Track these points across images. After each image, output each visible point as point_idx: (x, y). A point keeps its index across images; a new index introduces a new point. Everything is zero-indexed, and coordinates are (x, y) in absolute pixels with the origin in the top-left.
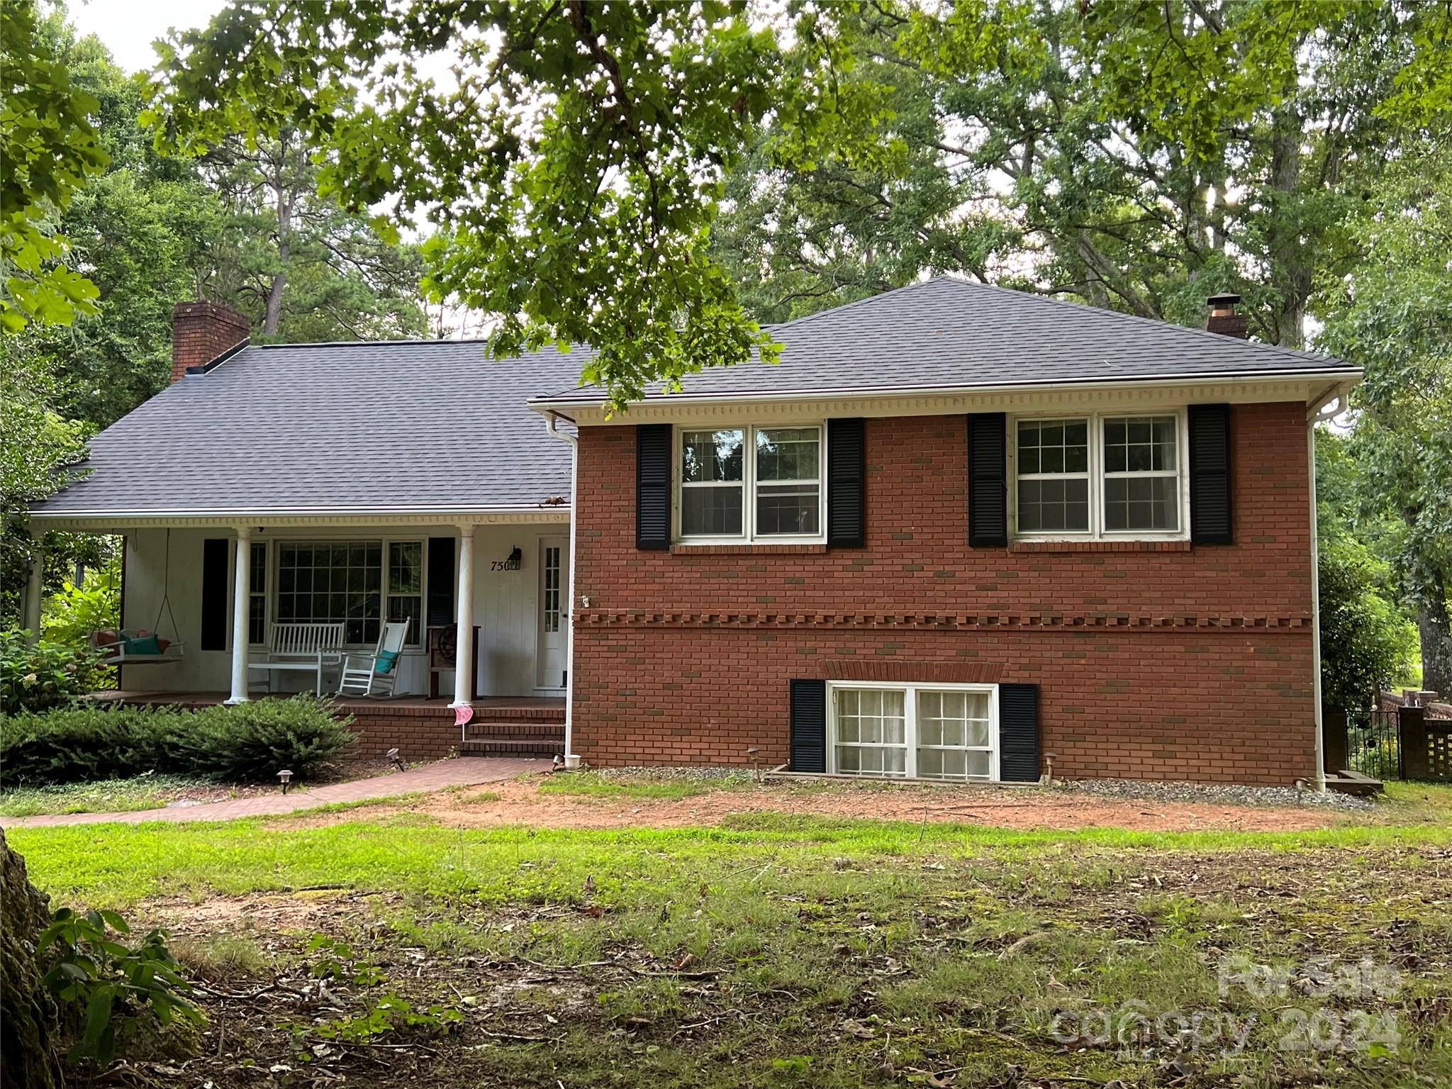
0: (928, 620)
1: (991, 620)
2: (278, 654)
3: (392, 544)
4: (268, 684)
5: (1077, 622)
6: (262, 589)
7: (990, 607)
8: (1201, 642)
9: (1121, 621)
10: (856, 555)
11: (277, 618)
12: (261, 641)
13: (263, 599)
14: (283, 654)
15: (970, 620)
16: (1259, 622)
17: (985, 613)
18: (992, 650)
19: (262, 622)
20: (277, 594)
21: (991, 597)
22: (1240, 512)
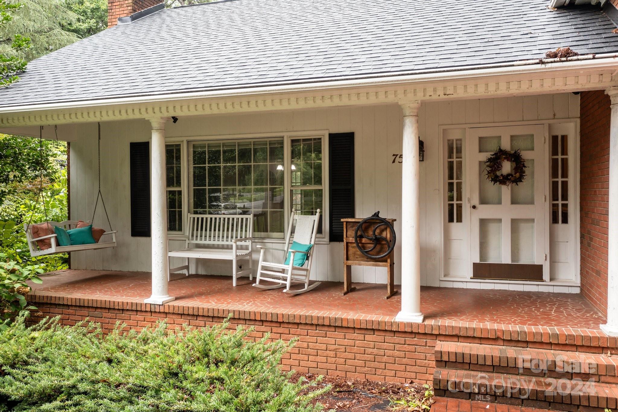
2: (195, 242)
3: (293, 141)
4: (187, 267)
6: (179, 184)
11: (192, 209)
12: (180, 229)
13: (180, 193)
14: (199, 242)
19: (180, 213)
20: (192, 188)
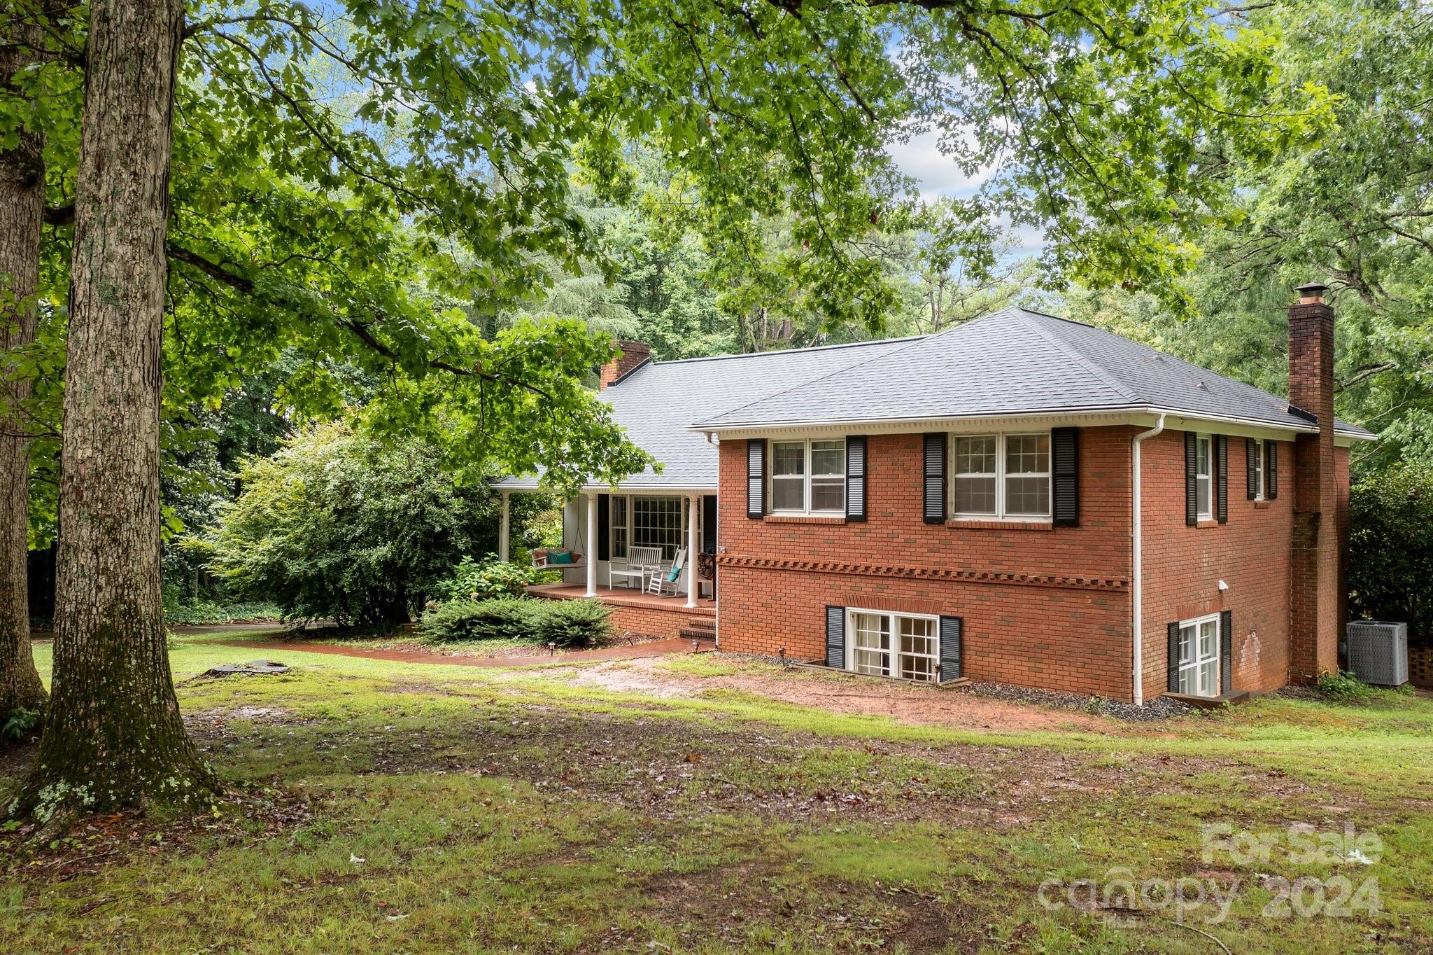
0: (900, 570)
1: (935, 572)
2: (632, 565)
5: (985, 576)
6: (625, 525)
7: (935, 563)
8: (1059, 594)
9: (1010, 577)
10: (862, 526)
11: (634, 543)
13: (626, 530)
15: (923, 572)
16: (1094, 582)
17: (931, 568)
18: (938, 593)
20: (633, 528)
21: (937, 557)
22: (1085, 504)
